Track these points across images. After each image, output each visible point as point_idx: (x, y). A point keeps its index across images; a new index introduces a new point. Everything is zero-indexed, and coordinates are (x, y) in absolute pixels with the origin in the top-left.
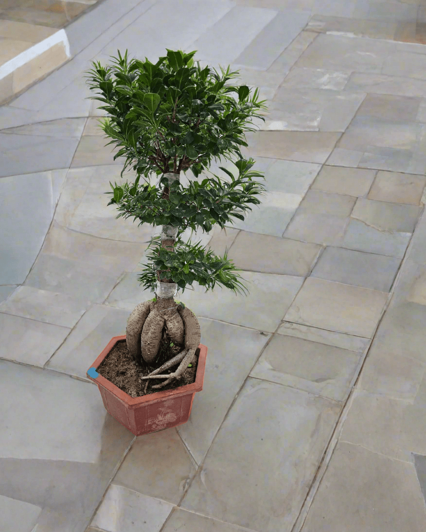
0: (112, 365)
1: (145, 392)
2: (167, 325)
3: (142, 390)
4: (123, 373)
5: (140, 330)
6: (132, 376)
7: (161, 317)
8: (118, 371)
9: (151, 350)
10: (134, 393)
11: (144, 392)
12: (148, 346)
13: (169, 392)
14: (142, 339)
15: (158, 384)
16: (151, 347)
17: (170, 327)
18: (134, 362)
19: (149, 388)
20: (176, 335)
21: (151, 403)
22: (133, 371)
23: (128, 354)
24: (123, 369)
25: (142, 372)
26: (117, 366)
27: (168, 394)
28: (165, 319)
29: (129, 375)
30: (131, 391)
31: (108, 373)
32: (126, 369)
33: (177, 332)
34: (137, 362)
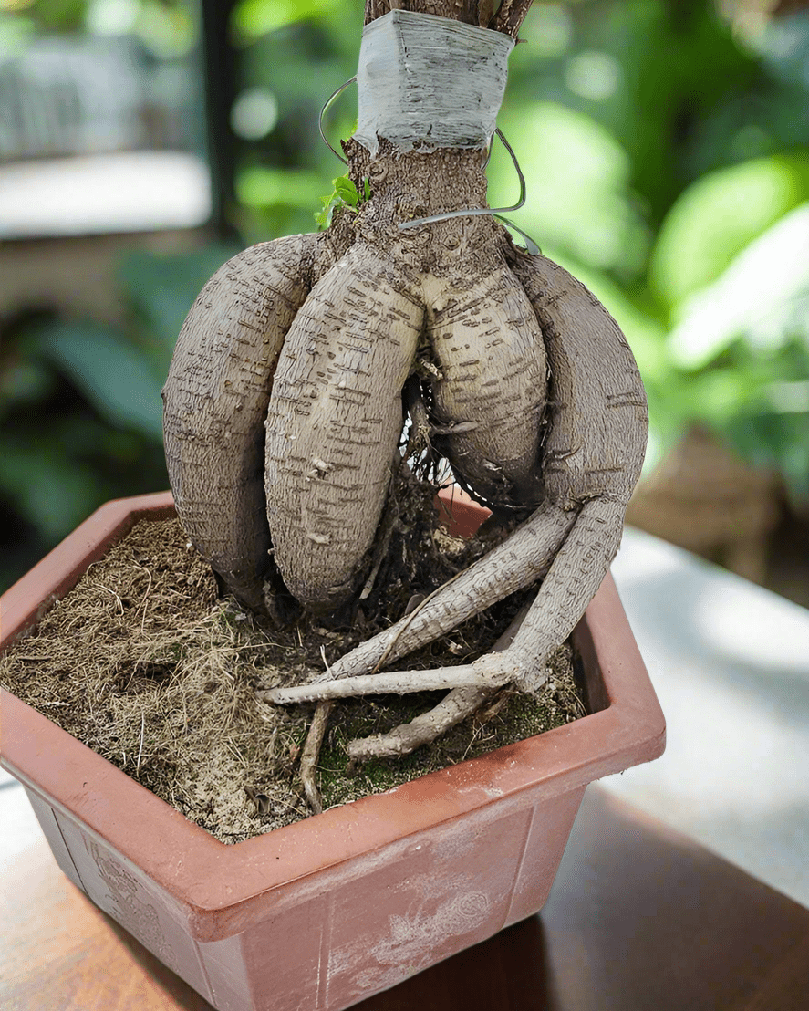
0: (92, 630)
1: (309, 788)
2: (443, 349)
3: (287, 773)
4: (159, 673)
5: (253, 402)
6: (211, 687)
7: (400, 289)
8: (127, 664)
9: (333, 512)
10: (232, 800)
11: (299, 788)
12: (319, 492)
13: (475, 779)
14: (274, 446)
15: (385, 730)
16: (333, 495)
17: (466, 356)
18: (223, 608)
19: (329, 755)
20: (501, 410)
21: (363, 868)
22: (216, 657)
23: (187, 569)
24: (161, 652)
25: (275, 658)
26: (118, 633)
27: (468, 793)
28: (425, 308)
29: (196, 683)
30: (210, 788)
31: (64, 674)
32: (175, 647)
33: (507, 390)
34: (244, 605)
